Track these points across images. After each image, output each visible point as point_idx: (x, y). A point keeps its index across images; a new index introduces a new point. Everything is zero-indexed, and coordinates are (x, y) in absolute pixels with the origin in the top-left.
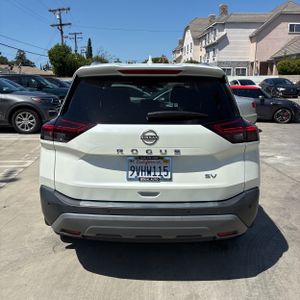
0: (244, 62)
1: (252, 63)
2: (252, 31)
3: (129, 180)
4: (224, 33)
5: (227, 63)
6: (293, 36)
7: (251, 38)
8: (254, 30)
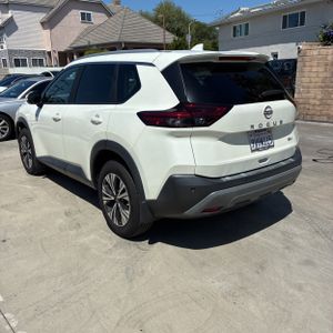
0: (40, 52)
1: (49, 53)
2: (42, 16)
3: (253, 151)
4: (9, 15)
5: (20, 52)
6: (86, 26)
7: (42, 24)
8: (44, 15)
